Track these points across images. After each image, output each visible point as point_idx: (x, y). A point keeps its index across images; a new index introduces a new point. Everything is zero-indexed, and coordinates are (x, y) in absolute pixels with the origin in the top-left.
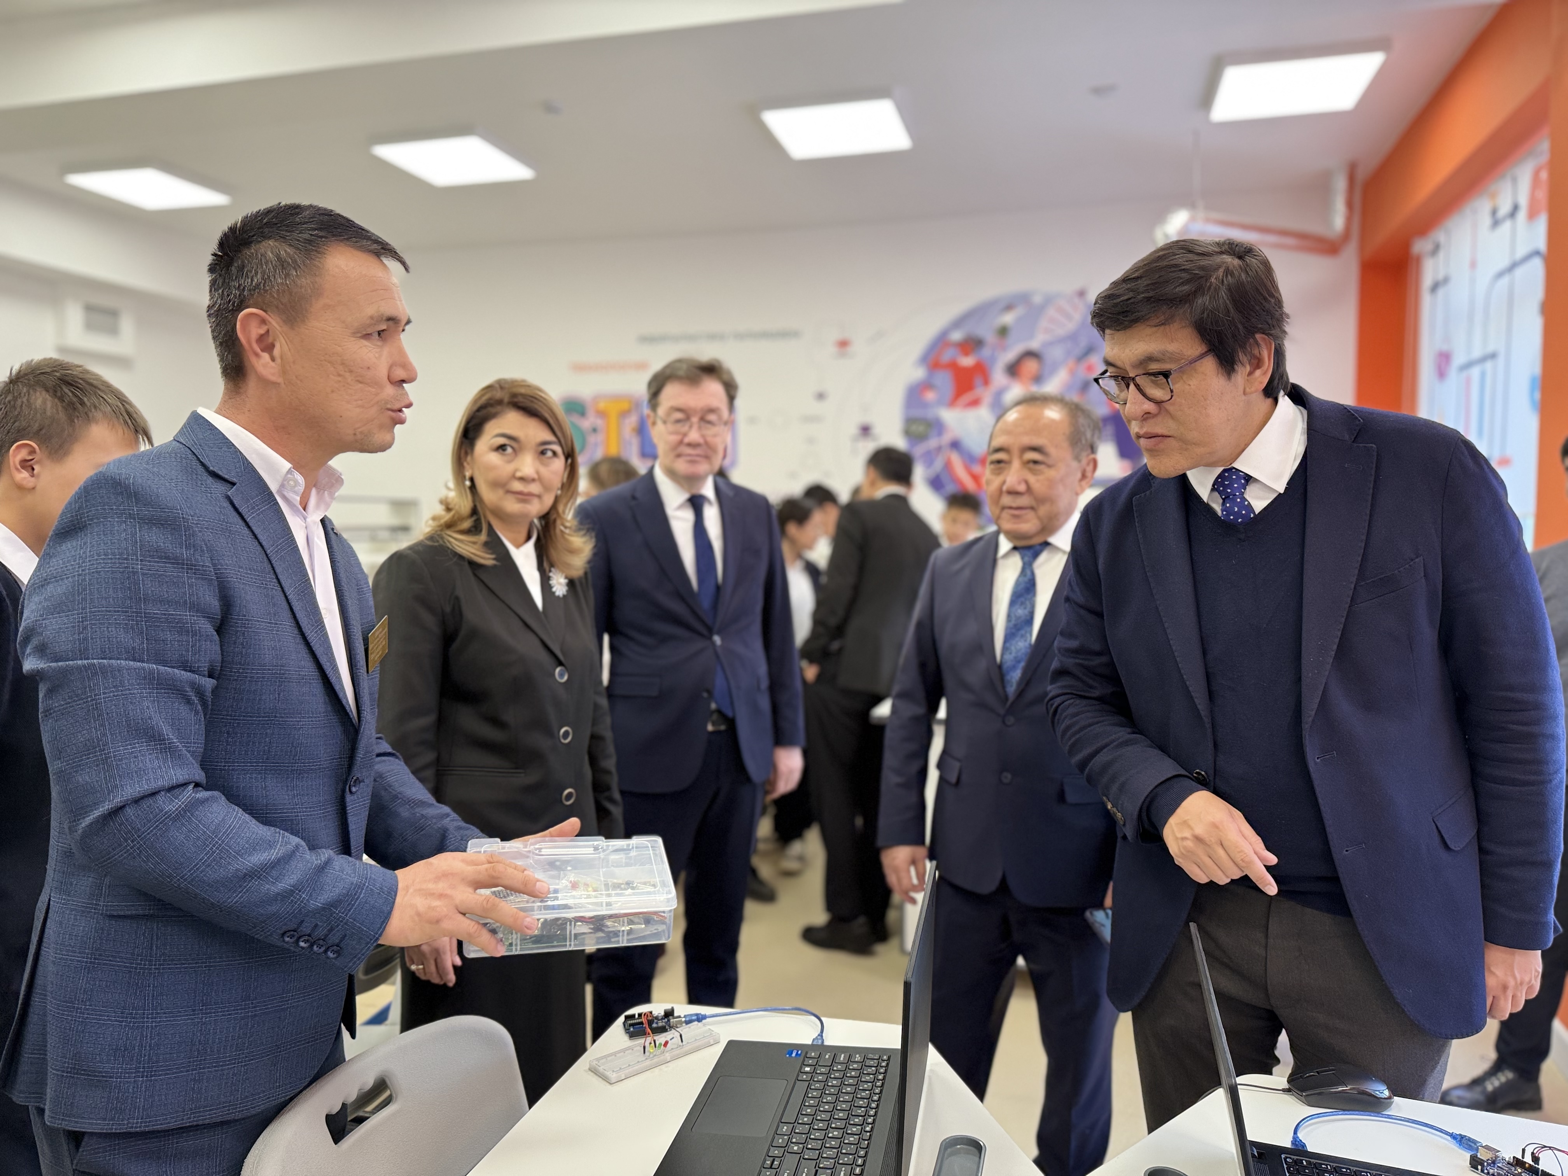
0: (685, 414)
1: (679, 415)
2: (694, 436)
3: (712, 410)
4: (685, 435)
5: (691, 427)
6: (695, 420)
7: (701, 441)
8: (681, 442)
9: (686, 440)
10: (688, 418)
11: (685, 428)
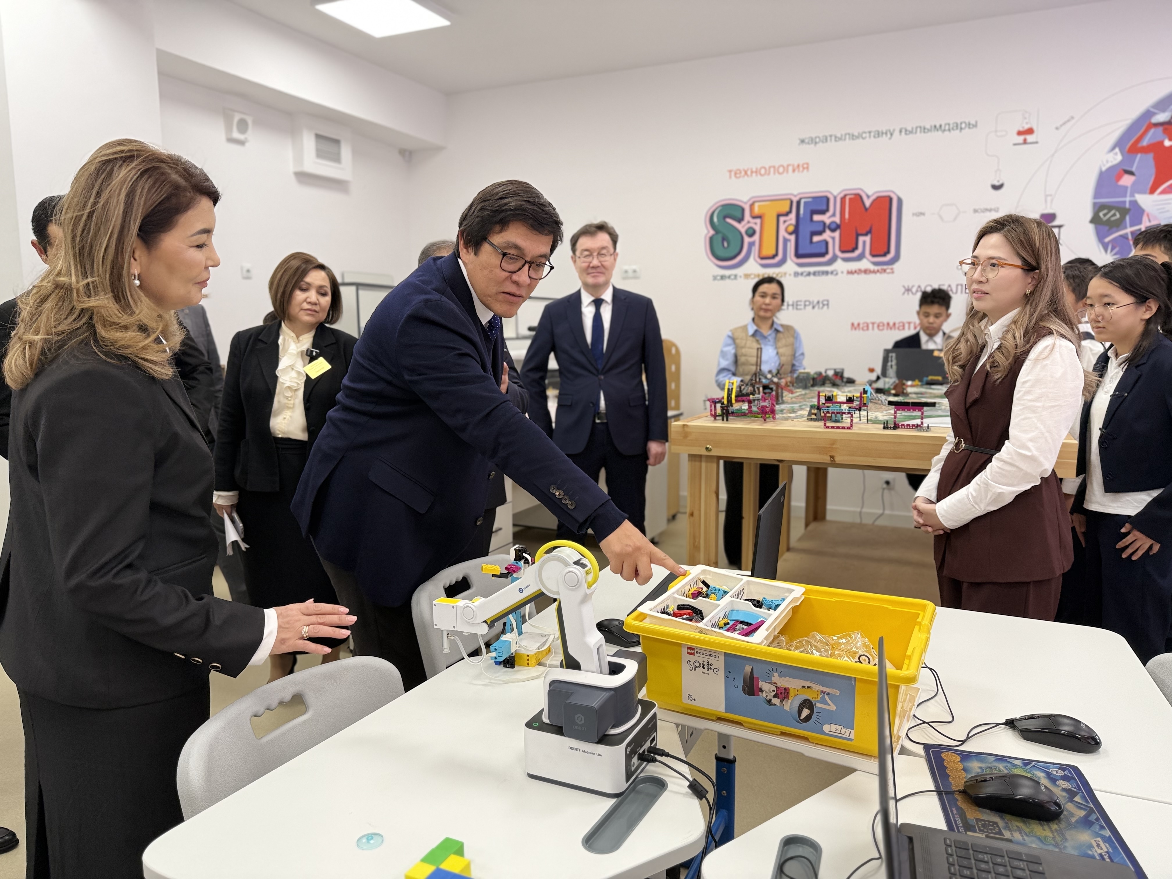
0: (590, 252)
1: (586, 253)
2: (595, 262)
3: (604, 248)
4: (590, 262)
5: (593, 258)
6: (595, 254)
7: (599, 264)
8: (589, 266)
9: (591, 265)
10: (591, 255)
11: (590, 259)
